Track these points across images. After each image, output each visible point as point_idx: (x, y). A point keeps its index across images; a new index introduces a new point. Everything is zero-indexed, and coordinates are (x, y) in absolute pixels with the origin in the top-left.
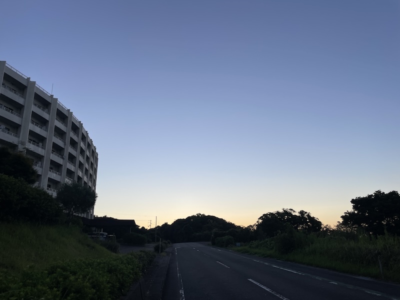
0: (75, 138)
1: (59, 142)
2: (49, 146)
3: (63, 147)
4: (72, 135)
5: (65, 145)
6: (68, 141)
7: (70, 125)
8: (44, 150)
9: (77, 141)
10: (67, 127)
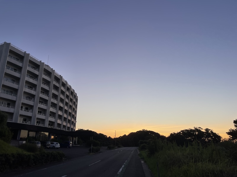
0: (57, 85)
1: (46, 87)
2: (39, 89)
3: (49, 90)
4: (55, 83)
5: (50, 89)
6: (52, 86)
7: (53, 77)
8: (35, 92)
9: (58, 86)
10: (51, 78)
